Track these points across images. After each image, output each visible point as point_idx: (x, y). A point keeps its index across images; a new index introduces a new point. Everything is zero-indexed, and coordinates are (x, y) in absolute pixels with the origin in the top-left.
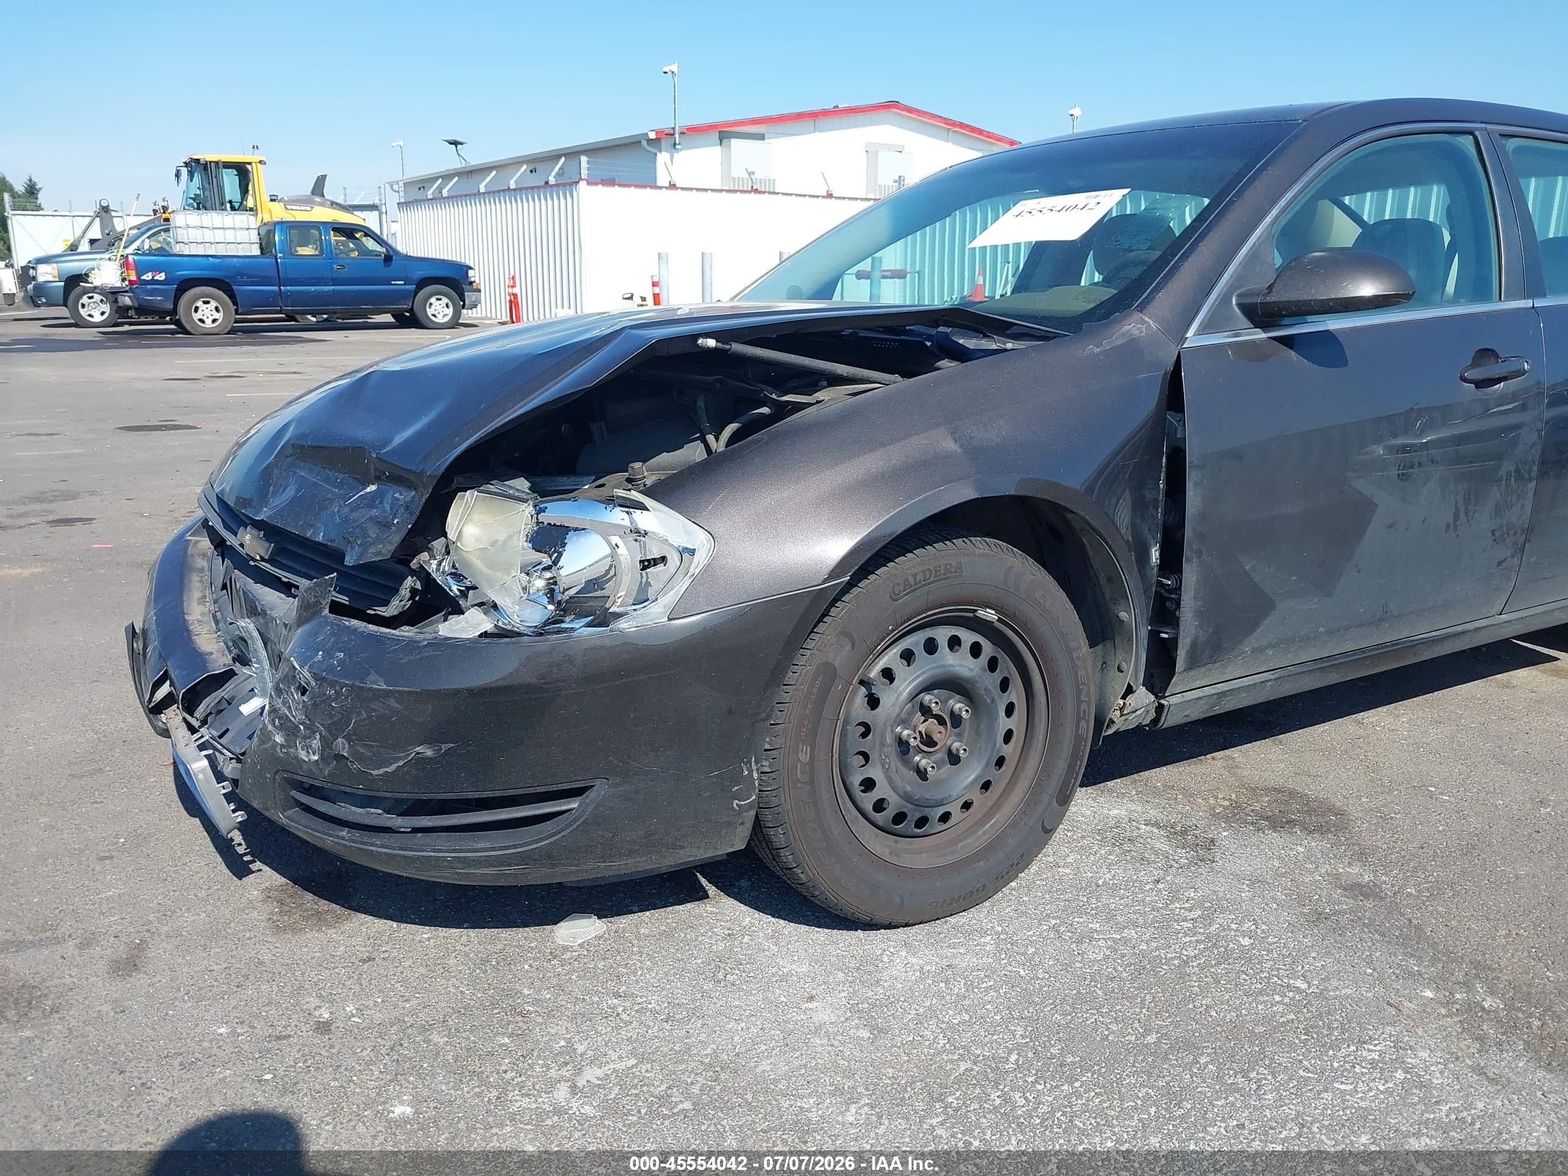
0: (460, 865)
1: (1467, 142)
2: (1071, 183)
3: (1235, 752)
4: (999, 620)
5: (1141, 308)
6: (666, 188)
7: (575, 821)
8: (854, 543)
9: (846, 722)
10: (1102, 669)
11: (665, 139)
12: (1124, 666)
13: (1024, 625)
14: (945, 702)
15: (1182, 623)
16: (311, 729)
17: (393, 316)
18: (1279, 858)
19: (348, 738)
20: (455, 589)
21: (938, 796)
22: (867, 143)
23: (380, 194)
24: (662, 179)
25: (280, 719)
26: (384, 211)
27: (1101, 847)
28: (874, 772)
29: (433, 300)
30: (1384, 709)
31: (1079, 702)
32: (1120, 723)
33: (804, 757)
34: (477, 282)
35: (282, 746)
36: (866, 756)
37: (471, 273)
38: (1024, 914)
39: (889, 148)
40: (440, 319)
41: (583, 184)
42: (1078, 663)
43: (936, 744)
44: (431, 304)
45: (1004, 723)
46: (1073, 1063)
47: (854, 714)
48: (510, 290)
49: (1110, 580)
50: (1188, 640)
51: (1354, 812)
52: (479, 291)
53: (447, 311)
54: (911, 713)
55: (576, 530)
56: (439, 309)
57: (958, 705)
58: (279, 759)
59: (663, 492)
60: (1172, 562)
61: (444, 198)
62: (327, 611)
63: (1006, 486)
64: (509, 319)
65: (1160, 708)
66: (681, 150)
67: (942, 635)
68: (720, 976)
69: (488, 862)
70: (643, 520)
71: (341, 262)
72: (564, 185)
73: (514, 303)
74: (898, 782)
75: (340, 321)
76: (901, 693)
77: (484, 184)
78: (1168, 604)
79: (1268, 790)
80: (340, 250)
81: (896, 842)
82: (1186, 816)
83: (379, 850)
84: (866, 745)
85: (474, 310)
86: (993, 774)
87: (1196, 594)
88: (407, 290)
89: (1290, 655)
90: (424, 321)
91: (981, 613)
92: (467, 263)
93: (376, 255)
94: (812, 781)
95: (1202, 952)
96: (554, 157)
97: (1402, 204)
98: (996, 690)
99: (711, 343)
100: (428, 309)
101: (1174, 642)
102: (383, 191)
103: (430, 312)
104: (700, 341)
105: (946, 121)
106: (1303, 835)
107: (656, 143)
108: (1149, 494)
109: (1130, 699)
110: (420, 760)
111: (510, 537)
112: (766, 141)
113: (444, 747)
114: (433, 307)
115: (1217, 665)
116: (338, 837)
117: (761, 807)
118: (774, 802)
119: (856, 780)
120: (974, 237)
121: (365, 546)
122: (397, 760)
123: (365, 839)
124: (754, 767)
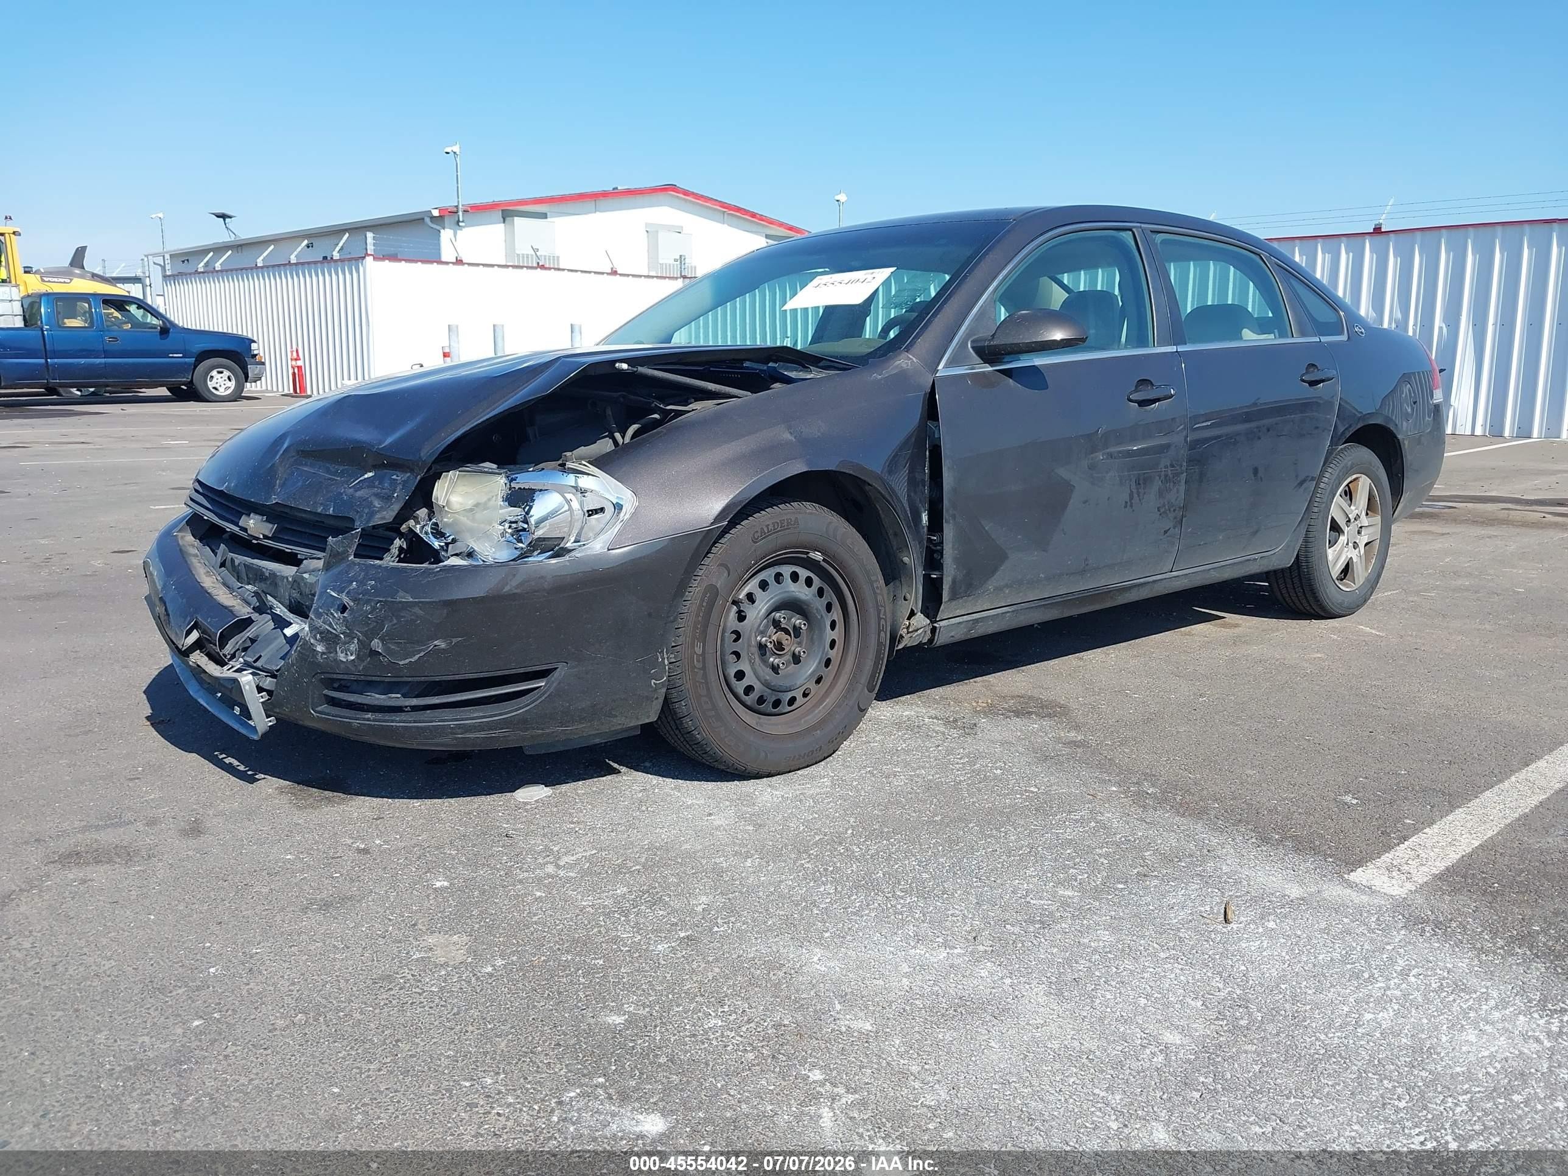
0: (459, 731)
1: (1127, 236)
2: (853, 263)
3: (991, 678)
4: (824, 560)
5: (907, 350)
6: (453, 263)
7: (543, 694)
8: (727, 502)
9: (724, 631)
10: (894, 600)
11: (449, 217)
12: (908, 596)
13: (841, 564)
14: (789, 619)
15: (945, 566)
16: (350, 636)
17: (169, 389)
18: (1021, 731)
19: (382, 639)
20: (436, 544)
21: (786, 683)
22: (647, 225)
23: (143, 266)
24: (447, 254)
25: (321, 633)
26: (148, 284)
27: (898, 731)
28: (744, 665)
29: (214, 373)
30: (1099, 650)
31: (879, 619)
32: (907, 641)
33: (699, 650)
34: (262, 354)
35: (323, 653)
36: (737, 655)
37: (254, 346)
38: (848, 767)
39: (669, 228)
40: (222, 392)
41: (369, 260)
42: (878, 591)
43: (784, 649)
44: (212, 377)
45: (830, 635)
46: (888, 832)
47: (729, 624)
48: (294, 363)
49: (896, 535)
50: (950, 579)
51: (1073, 705)
52: (263, 364)
53: (229, 384)
54: (767, 627)
55: (541, 490)
56: (221, 382)
57: (798, 621)
58: (319, 665)
59: (602, 463)
60: (936, 525)
61: (217, 271)
62: (352, 557)
63: (828, 464)
64: (292, 391)
65: (934, 630)
66: (464, 227)
67: (786, 570)
68: (644, 808)
69: (481, 728)
70: (584, 482)
71: (114, 334)
72: (350, 260)
73: (298, 377)
74: (761, 673)
75: (108, 395)
76: (761, 610)
77: (261, 258)
78: (935, 556)
79: (1013, 697)
80: (112, 322)
81: (760, 718)
82: (957, 712)
83: (398, 724)
84: (736, 647)
85: (258, 382)
86: (824, 671)
87: (953, 545)
88: (186, 363)
89: (1021, 594)
90: (206, 395)
91: (812, 555)
92: (250, 336)
93: (152, 328)
94: (704, 668)
95: (969, 778)
96: (336, 232)
97: (1094, 281)
98: (823, 611)
99: (625, 366)
100: (209, 383)
101: (940, 580)
102: (146, 263)
103: (211, 385)
104: (617, 365)
105: (723, 205)
106: (1038, 719)
107: (439, 220)
108: (918, 476)
109: (913, 621)
110: (437, 651)
111: (489, 500)
112: (549, 220)
113: (454, 640)
114: (214, 380)
115: (970, 598)
116: (364, 719)
117: (670, 687)
118: (679, 683)
119: (732, 672)
120: (785, 303)
121: (372, 514)
122: (420, 651)
123: (387, 718)
124: (665, 656)
